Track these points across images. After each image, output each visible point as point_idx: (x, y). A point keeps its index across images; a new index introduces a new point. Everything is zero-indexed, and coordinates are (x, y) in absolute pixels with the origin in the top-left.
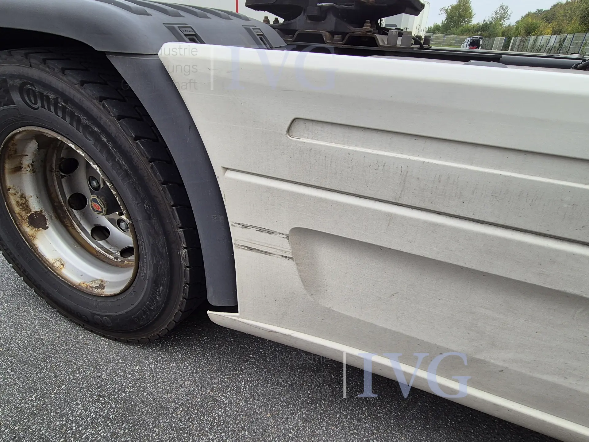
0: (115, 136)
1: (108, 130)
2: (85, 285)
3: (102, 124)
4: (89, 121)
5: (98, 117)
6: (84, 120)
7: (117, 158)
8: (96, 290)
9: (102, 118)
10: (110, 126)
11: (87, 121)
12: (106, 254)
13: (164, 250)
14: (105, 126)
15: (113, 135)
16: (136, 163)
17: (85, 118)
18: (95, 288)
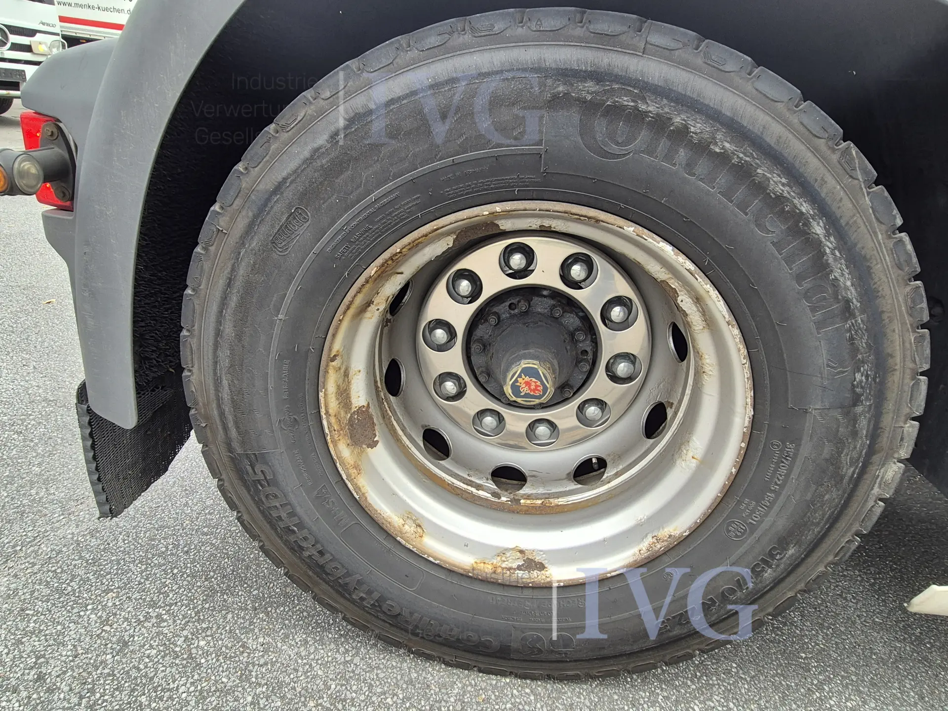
0: (847, 223)
1: (834, 208)
2: (490, 567)
3: (823, 195)
4: (791, 188)
5: (816, 180)
6: (778, 184)
7: (837, 274)
8: (520, 573)
9: (826, 182)
10: (841, 199)
11: (787, 188)
12: (469, 488)
13: (852, 469)
14: (829, 200)
15: (843, 222)
16: (875, 283)
17: (784, 180)
18: (519, 568)
